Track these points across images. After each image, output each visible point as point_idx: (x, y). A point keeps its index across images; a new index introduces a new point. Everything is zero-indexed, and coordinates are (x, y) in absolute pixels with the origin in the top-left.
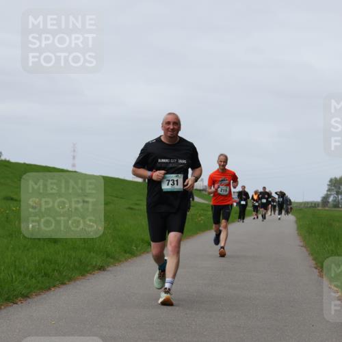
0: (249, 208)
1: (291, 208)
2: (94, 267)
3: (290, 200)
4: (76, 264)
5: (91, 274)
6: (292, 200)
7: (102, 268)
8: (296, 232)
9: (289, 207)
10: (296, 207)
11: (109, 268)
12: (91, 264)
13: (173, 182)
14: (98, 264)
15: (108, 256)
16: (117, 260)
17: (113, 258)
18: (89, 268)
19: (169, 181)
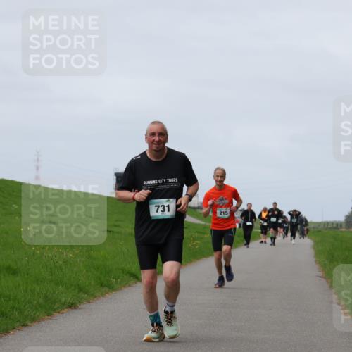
0: (257, 230)
1: (308, 230)
2: (64, 304)
3: (306, 220)
4: (41, 301)
5: (59, 313)
6: (309, 220)
7: (72, 306)
8: (314, 259)
9: (305, 228)
10: (314, 228)
11: (82, 306)
12: (60, 301)
13: (164, 208)
14: (68, 301)
15: (80, 290)
16: (92, 295)
17: (86, 293)
18: (57, 306)
19: (158, 206)
